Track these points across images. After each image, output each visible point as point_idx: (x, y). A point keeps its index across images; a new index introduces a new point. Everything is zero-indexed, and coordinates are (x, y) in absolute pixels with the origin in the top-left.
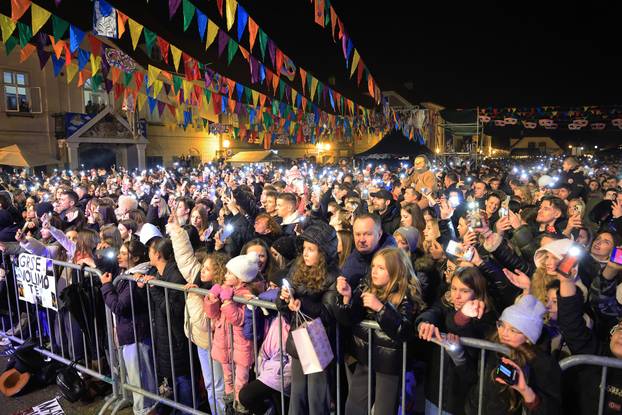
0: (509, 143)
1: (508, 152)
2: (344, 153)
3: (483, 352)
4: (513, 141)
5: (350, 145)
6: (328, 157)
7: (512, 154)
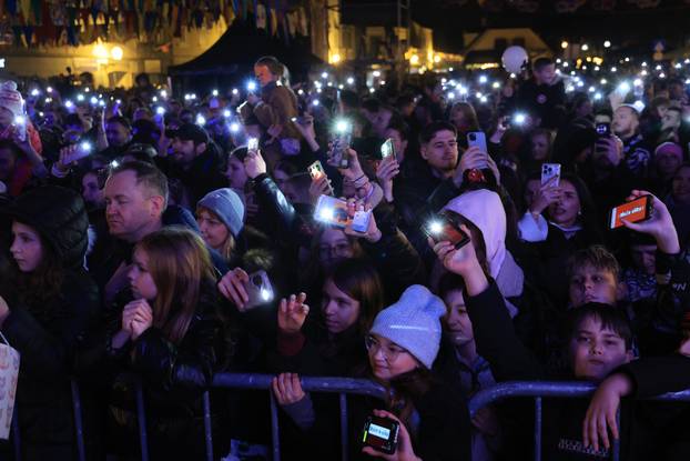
0: (462, 40)
1: (459, 58)
2: (153, 66)
3: (343, 398)
4: (468, 38)
5: (165, 49)
6: (120, 75)
7: (467, 61)
